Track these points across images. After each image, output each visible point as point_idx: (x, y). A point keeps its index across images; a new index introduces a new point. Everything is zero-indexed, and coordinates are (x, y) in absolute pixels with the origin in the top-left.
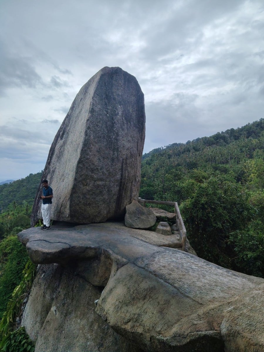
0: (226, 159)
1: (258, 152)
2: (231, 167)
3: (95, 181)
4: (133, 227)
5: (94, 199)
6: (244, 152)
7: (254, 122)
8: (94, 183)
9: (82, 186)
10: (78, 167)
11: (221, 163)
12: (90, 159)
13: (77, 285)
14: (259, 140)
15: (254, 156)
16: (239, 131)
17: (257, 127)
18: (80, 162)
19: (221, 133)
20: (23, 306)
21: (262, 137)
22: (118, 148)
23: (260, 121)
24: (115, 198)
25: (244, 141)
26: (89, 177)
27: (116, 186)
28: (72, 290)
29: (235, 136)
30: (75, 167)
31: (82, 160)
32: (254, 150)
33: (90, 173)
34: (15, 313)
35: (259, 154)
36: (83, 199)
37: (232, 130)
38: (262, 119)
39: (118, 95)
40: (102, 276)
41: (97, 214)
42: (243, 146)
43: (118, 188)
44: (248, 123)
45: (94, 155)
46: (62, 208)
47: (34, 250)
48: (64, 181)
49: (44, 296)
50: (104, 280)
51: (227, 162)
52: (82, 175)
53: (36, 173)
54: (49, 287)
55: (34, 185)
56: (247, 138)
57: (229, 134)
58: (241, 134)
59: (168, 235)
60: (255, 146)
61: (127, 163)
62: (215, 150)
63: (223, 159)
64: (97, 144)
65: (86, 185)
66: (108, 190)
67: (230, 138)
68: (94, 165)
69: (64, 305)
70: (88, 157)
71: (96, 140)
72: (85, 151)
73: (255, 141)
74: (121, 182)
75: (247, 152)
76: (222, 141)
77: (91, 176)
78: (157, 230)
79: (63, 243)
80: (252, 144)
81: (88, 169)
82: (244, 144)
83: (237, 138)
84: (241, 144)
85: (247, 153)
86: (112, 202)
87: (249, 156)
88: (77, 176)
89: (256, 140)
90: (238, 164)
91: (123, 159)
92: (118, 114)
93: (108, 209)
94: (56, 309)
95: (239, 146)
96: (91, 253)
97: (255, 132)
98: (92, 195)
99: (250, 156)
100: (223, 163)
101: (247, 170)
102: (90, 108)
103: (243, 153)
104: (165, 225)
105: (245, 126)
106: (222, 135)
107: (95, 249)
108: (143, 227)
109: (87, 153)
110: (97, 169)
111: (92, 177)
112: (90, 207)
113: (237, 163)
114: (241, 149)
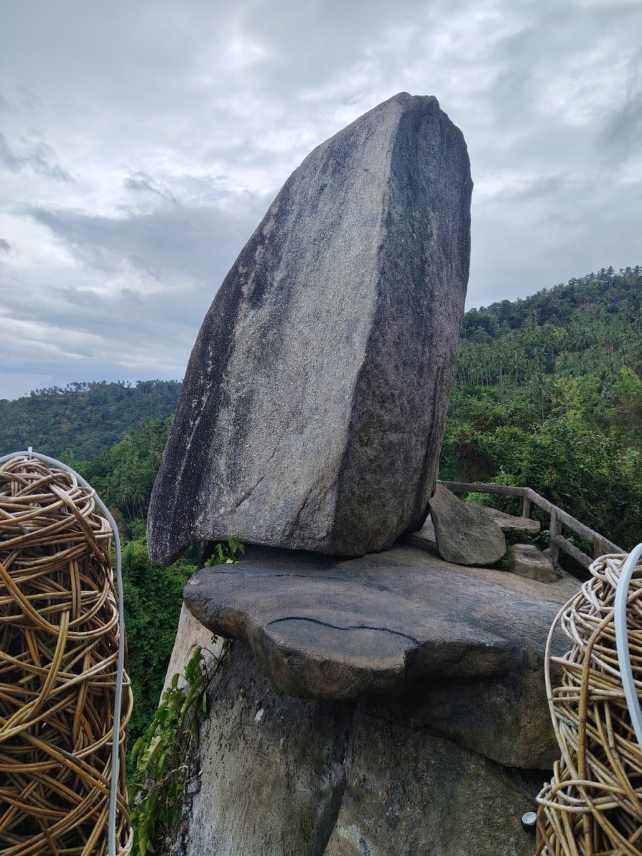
0: (493, 372)
1: (566, 358)
2: (505, 392)
3: (385, 432)
4: (463, 562)
5: (378, 483)
6: (536, 358)
7: (556, 287)
8: (382, 438)
9: (358, 447)
10: (358, 391)
11: (480, 383)
12: (381, 365)
13: (433, 762)
14: (568, 331)
15: (556, 368)
16: (521, 308)
17: (563, 299)
18: (363, 374)
19: (478, 309)
20: (186, 804)
21: (575, 323)
22: (431, 338)
23: (570, 284)
24: (415, 481)
25: (533, 332)
26: (375, 421)
27: (419, 447)
28: (415, 775)
29: (512, 319)
30: (350, 391)
31: (368, 368)
32: (556, 353)
33: (378, 409)
34: (158, 822)
35: (568, 363)
36: (358, 484)
37: (506, 304)
38: (575, 280)
39: (428, 180)
40: (535, 740)
41: (379, 526)
42: (533, 345)
43: (424, 451)
44: (542, 290)
45: (390, 355)
46: (304, 511)
47: (317, 658)
48: (307, 431)
49: (290, 787)
50: (543, 750)
51: (494, 381)
52: (363, 414)
53: (17, 399)
54: (304, 756)
55: (12, 428)
56: (541, 323)
57: (497, 315)
58: (525, 316)
59: (551, 582)
60: (561, 343)
61: (443, 380)
62: (466, 350)
63: (484, 373)
64: (395, 322)
65: (367, 444)
66: (406, 459)
67: (500, 324)
68: (388, 384)
69: (393, 823)
70: (379, 359)
71: (394, 310)
72: (375, 341)
73: (559, 333)
74: (430, 435)
75: (542, 357)
76: (481, 329)
77: (379, 416)
78: (517, 567)
79: (377, 629)
80: (552, 338)
81: (376, 396)
82: (534, 338)
83: (516, 324)
84: (527, 339)
85: (540, 359)
86: (409, 490)
87: (544, 367)
89: (563, 330)
90: (520, 385)
91: (438, 368)
92: (432, 234)
93: (400, 512)
94: (363, 834)
95: (521, 343)
96: (485, 664)
97: (558, 311)
98: (375, 471)
99: (546, 368)
100: (485, 383)
101: (559, 400)
102: (384, 210)
103: (533, 361)
104: (533, 553)
105: (535, 296)
106: (483, 315)
107: (496, 650)
108: (482, 561)
109: (378, 347)
110: (393, 395)
111: (380, 420)
112: (368, 509)
113: (518, 383)
114: (527, 351)
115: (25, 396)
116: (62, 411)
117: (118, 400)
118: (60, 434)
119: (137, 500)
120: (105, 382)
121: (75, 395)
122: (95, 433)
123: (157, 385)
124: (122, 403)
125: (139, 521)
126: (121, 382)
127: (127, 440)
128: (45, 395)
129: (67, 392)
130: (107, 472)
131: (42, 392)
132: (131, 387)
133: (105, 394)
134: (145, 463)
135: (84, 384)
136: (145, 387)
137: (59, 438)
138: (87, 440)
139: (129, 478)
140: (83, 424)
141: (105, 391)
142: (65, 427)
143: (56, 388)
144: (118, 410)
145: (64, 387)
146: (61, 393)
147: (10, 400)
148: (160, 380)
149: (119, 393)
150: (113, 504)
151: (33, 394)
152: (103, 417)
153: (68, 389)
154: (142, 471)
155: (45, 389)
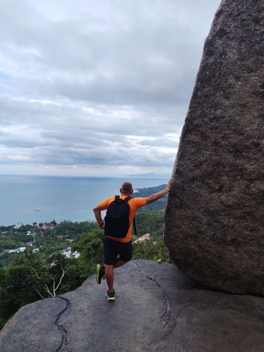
3: (251, 181)
8: (247, 186)
9: (204, 191)
12: (224, 117)
26: (227, 169)
31: (196, 122)
33: (230, 158)
36: (209, 225)
45: (244, 106)
52: (201, 163)
64: (253, 74)
65: (220, 190)
68: (243, 134)
70: (219, 112)
71: (249, 63)
72: (206, 96)
77: (234, 165)
81: (221, 146)
88: (182, 166)
98: (241, 218)
109: (213, 101)
112: (237, 251)
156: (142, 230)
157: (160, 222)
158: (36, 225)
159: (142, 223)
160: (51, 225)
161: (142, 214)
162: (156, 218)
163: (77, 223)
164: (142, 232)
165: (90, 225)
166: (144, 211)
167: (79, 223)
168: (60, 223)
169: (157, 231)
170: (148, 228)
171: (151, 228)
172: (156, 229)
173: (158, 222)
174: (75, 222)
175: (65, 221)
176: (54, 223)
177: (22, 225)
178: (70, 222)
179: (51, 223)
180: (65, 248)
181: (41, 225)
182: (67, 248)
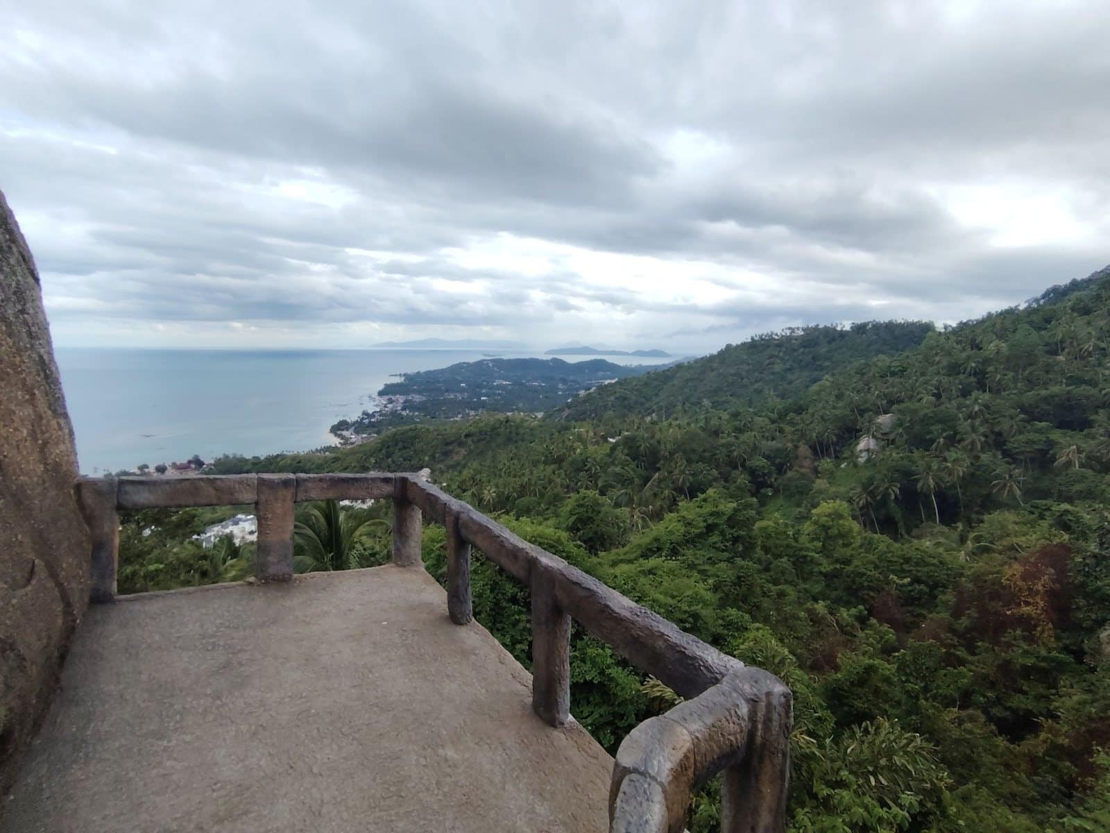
115: (746, 341)
116: (776, 353)
117: (829, 342)
118: (773, 374)
119: (828, 440)
120: (818, 325)
121: (788, 339)
122: (805, 374)
123: (874, 326)
124: (833, 345)
125: (829, 460)
126: (834, 325)
127: (827, 380)
128: (762, 340)
129: (782, 336)
130: (803, 410)
131: (761, 337)
132: (844, 329)
133: (818, 337)
134: (840, 404)
135: (798, 328)
136: (860, 329)
137: (772, 377)
138: (797, 379)
139: (822, 417)
140: (795, 365)
141: (817, 333)
142: (778, 368)
143: (772, 333)
144: (829, 352)
145: (779, 332)
146: (776, 337)
147: (734, 344)
148: (877, 320)
149: (831, 336)
150: (804, 441)
151: (752, 338)
152: (813, 358)
153: (784, 334)
154: (838, 412)
155: (763, 335)
156: (412, 463)
157: (452, 443)
158: (146, 470)
159: (412, 448)
160: (190, 467)
161: (411, 430)
162: (442, 435)
163: (257, 458)
164: (412, 466)
165: (289, 462)
166: (418, 423)
167: (262, 458)
168: (213, 462)
169: (446, 462)
170: (427, 458)
171: (433, 457)
172: (442, 458)
173: (448, 444)
174: (254, 457)
175: (227, 457)
176: (198, 463)
177: (106, 473)
178: (238, 456)
179: (190, 462)
180: (229, 518)
181: (161, 469)
182: (234, 515)
